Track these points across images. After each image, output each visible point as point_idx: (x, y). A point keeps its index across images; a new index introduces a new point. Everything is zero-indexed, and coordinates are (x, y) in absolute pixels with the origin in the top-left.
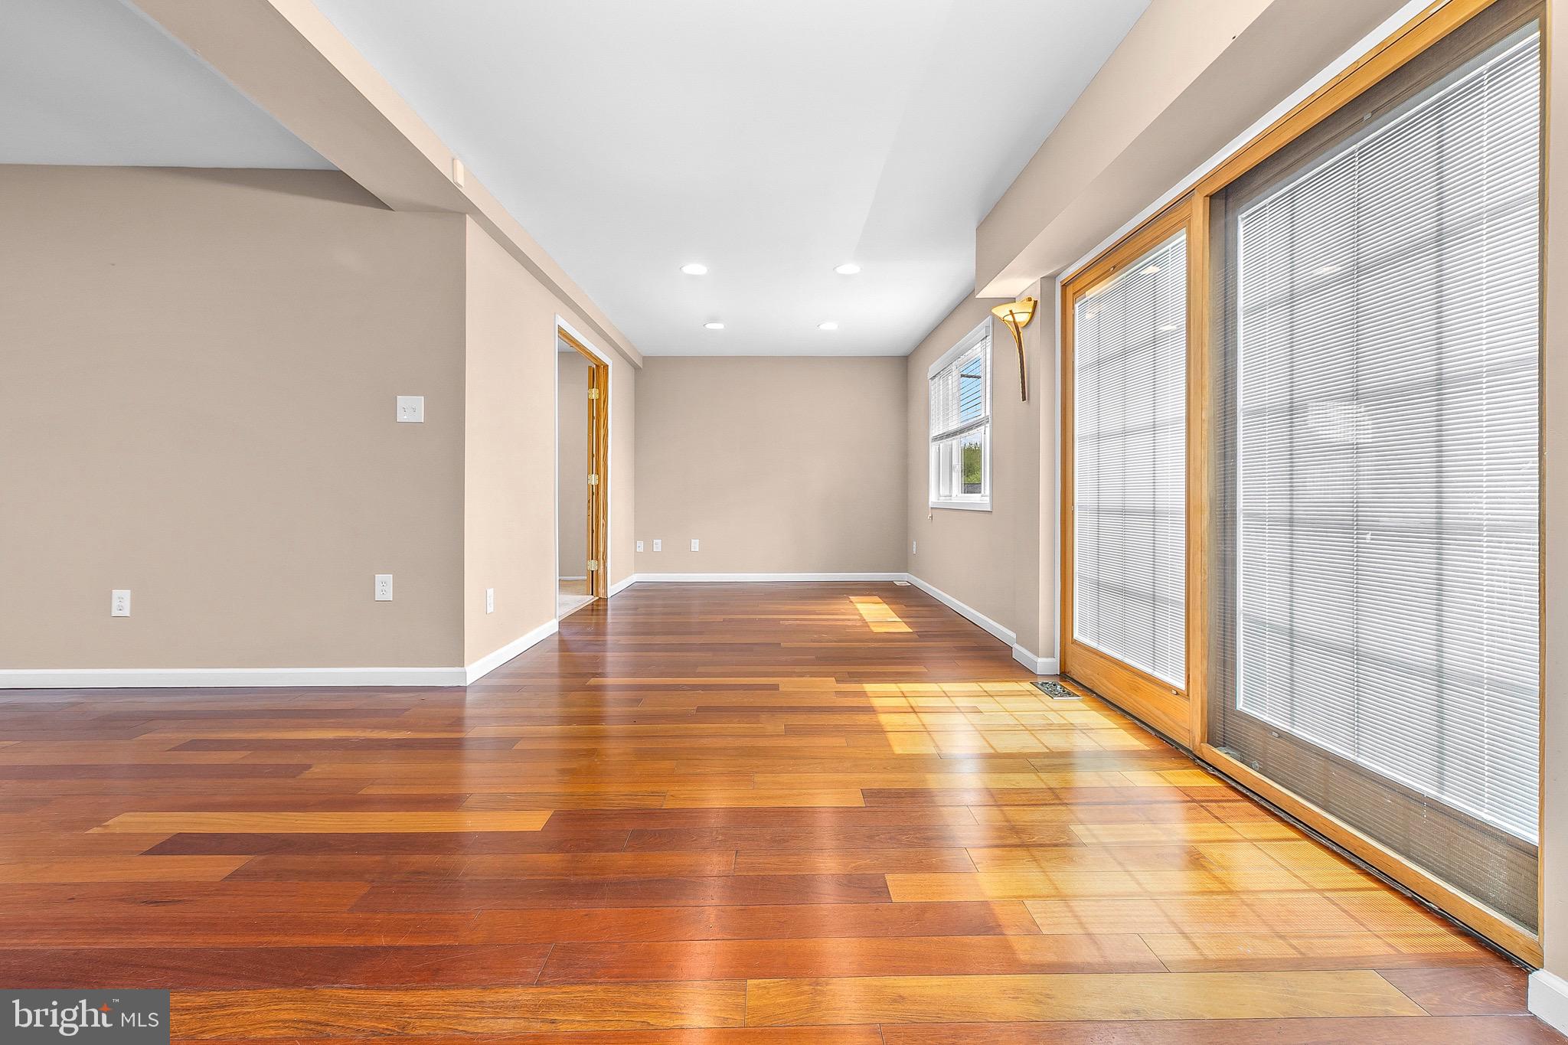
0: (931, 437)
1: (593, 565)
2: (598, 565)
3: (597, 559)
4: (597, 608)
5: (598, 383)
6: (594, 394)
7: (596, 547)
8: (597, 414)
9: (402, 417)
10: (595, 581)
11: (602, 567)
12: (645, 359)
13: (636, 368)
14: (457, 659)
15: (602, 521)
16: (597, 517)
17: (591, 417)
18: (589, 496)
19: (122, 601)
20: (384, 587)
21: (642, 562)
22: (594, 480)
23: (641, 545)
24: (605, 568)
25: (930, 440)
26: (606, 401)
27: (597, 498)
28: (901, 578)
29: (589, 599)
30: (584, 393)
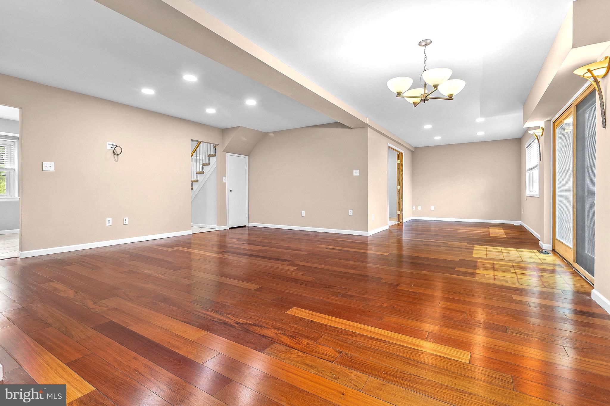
0: (526, 169)
1: (398, 213)
2: (400, 213)
3: (400, 211)
4: (400, 225)
5: (400, 159)
6: (399, 162)
7: (399, 207)
8: (400, 168)
9: (354, 175)
10: (399, 217)
11: (401, 213)
12: (416, 148)
13: (412, 152)
14: (366, 230)
15: (401, 200)
16: (400, 198)
17: (398, 169)
18: (397, 192)
19: (303, 213)
20: (351, 212)
21: (414, 213)
22: (399, 187)
23: (414, 207)
24: (402, 214)
25: (526, 171)
26: (402, 164)
27: (399, 193)
28: (517, 223)
29: (397, 222)
30: (396, 162)
